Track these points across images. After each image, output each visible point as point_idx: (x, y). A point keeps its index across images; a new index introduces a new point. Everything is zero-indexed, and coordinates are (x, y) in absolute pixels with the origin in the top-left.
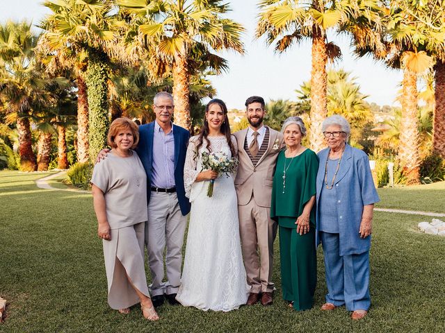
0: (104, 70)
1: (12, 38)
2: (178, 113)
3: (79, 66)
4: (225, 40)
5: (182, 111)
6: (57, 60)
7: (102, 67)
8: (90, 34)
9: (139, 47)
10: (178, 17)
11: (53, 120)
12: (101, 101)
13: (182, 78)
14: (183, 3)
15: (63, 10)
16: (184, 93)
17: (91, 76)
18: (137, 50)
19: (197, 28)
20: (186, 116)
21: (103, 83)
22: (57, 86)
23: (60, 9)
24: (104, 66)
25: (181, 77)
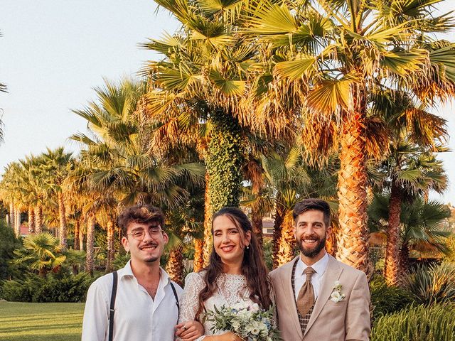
0: (234, 147)
1: (127, 108)
2: (347, 218)
3: (204, 142)
4: (435, 78)
5: (352, 215)
6: (163, 133)
7: (231, 142)
8: (206, 86)
9: (275, 101)
10: (344, 42)
11: (184, 229)
12: (229, 198)
13: (354, 155)
14: (362, 20)
15: (173, 52)
16: (358, 180)
17: (215, 158)
18: (272, 106)
19: (378, 58)
20: (359, 223)
21: (232, 168)
22: (189, 177)
23: (169, 52)
24: (236, 141)
25: (352, 153)
